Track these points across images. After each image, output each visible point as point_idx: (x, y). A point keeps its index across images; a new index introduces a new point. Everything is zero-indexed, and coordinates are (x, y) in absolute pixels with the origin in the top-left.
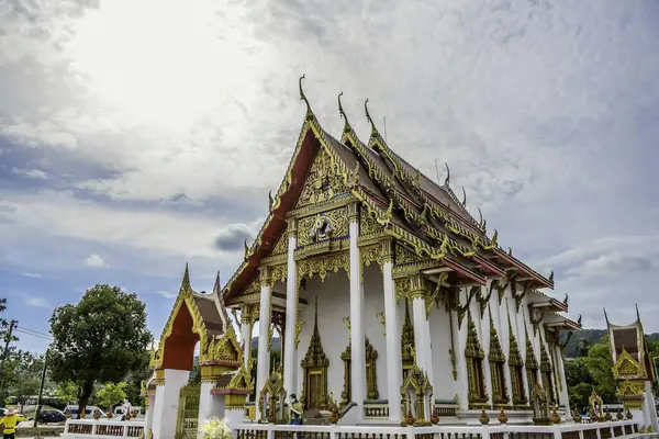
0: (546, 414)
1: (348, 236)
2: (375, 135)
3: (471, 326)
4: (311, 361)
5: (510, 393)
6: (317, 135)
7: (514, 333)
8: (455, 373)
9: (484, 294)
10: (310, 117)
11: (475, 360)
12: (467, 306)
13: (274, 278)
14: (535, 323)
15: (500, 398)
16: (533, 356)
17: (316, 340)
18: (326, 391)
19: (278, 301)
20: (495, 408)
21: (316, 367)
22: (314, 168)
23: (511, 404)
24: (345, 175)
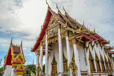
0: (111, 73)
1: (58, 32)
2: (66, 13)
3: (90, 52)
4: (53, 63)
5: (101, 69)
6: (50, 11)
7: (101, 54)
8: (86, 64)
9: (93, 45)
10: (49, 8)
11: (92, 61)
12: (88, 47)
13: (43, 44)
14: (106, 52)
15: (99, 70)
16: (106, 60)
17: (54, 58)
18: (56, 70)
19: (44, 50)
20: (98, 73)
21: (54, 64)
22: (50, 19)
23: (102, 71)
24: (56, 18)
